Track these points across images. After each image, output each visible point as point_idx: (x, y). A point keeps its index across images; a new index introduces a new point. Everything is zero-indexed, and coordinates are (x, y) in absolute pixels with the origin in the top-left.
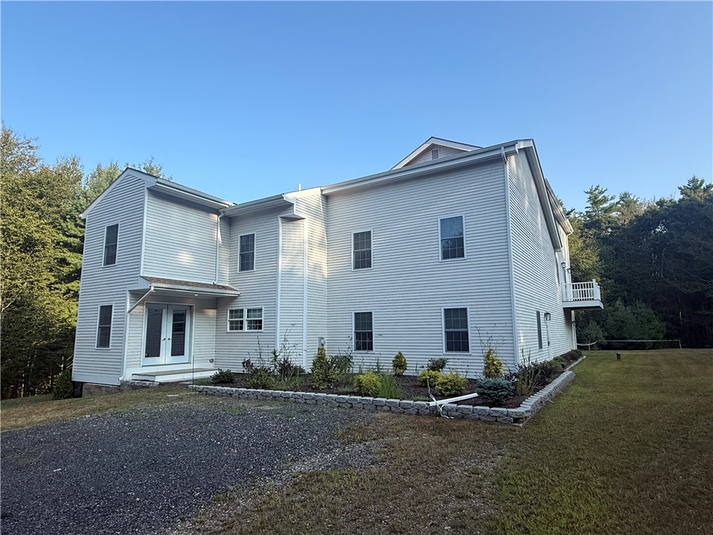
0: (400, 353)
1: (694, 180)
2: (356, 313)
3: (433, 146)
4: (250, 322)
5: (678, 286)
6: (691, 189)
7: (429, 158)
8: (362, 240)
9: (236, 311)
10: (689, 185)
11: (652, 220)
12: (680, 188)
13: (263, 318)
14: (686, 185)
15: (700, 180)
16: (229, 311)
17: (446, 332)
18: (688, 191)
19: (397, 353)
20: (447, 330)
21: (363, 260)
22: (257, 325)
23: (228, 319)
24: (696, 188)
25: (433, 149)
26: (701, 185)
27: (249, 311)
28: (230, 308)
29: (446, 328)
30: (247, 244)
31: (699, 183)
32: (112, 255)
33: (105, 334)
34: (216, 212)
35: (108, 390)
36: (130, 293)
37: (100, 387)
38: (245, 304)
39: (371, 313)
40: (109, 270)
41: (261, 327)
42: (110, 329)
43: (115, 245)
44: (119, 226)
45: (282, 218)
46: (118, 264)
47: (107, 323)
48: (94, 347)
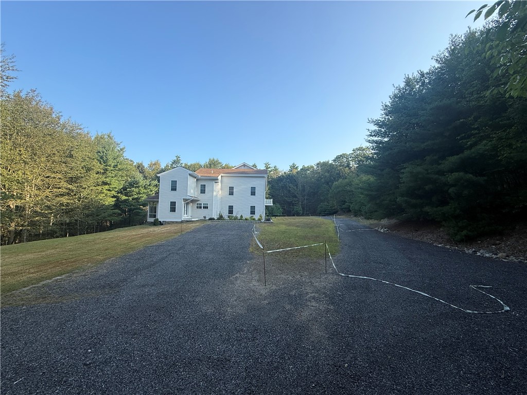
2: (229, 206)
5: (286, 199)
7: (243, 167)
8: (231, 189)
9: (199, 204)
16: (196, 204)
19: (241, 215)
21: (231, 193)
23: (196, 206)
25: (244, 165)
27: (203, 204)
29: (251, 210)
30: (203, 187)
31: (295, 165)
32: (174, 188)
33: (173, 209)
34: (195, 178)
35: (177, 222)
36: (183, 199)
37: (173, 222)
38: (202, 202)
39: (233, 206)
40: (173, 192)
41: (208, 208)
42: (175, 208)
43: (175, 186)
44: (177, 181)
45: (215, 182)
46: (177, 191)
47: (173, 206)
48: (169, 212)
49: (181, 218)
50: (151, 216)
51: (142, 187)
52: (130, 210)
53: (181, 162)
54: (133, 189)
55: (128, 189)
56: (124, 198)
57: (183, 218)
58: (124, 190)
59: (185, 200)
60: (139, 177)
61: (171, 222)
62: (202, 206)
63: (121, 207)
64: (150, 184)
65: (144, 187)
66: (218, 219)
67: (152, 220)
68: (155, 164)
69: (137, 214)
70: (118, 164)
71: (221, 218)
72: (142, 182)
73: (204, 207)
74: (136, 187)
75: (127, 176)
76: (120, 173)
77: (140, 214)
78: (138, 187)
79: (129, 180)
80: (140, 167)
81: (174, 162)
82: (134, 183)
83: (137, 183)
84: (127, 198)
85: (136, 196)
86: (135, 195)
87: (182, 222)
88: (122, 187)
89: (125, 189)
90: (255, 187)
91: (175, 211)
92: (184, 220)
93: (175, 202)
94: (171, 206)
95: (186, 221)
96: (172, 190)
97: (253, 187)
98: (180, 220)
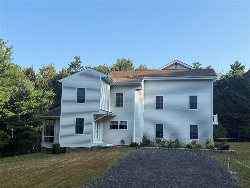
0: (177, 139)
1: (237, 62)
2: (156, 125)
3: (176, 63)
4: (120, 126)
5: (231, 115)
6: (235, 66)
7: (174, 67)
8: (159, 99)
9: (114, 122)
10: (235, 64)
11: (223, 84)
12: (231, 66)
13: (127, 125)
14: (234, 64)
15: (239, 63)
16: (110, 122)
17: (190, 133)
18: (234, 68)
19: (176, 139)
20: (191, 132)
21: (159, 106)
22: (125, 127)
23: (110, 124)
24: (237, 66)
25: (176, 64)
26: (240, 65)
27: (120, 122)
28: (111, 121)
29: (190, 131)
30: (120, 97)
31: (239, 64)
32: (81, 99)
33: (80, 129)
34: (109, 84)
35: (85, 149)
36: (94, 115)
37: (80, 149)
38: (119, 119)
39: (162, 125)
40: (81, 105)
41: (126, 128)
42: (83, 127)
43: (83, 96)
44: (86, 89)
45: (136, 89)
46: (86, 103)
47: (80, 125)
48: (73, 134)
49: (91, 142)
50: (46, 140)
51: (34, 100)
52: (17, 132)
53: (82, 65)
54: (22, 102)
55: (16, 103)
56: (10, 114)
57: (94, 142)
58: (10, 104)
59: (96, 116)
60: (30, 86)
61: (77, 148)
62: (119, 125)
63: (7, 126)
64: (43, 96)
65: (36, 99)
66: (142, 145)
67: (49, 145)
68: (48, 69)
69: (27, 137)
70: (5, 68)
71: (146, 143)
72: (34, 93)
73: (122, 127)
74: (26, 100)
75: (14, 84)
76: (8, 80)
77: (30, 137)
78: (28, 99)
79: (18, 90)
80: (29, 73)
81: (73, 65)
82: (24, 95)
83: (27, 93)
84: (14, 114)
85: (26, 112)
86: (25, 110)
87: (93, 149)
88: (8, 99)
89: (12, 102)
90: (196, 96)
91: (82, 132)
92: (96, 146)
93: (83, 119)
94: (78, 125)
95: (97, 147)
96: (79, 102)
97: (193, 96)
98: (90, 146)
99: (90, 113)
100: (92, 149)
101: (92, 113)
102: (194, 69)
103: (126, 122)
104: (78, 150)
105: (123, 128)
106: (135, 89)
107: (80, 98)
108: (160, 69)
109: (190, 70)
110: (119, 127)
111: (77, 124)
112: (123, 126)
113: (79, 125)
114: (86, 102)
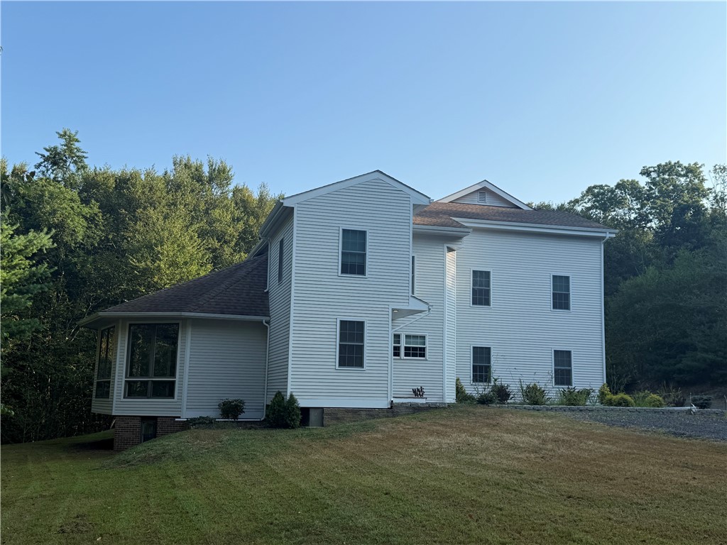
3: (484, 189)
4: (406, 348)
8: (480, 279)
13: (427, 346)
20: (555, 368)
21: (481, 298)
22: (421, 352)
27: (407, 337)
32: (354, 264)
33: (350, 352)
35: (371, 414)
36: (393, 311)
39: (489, 349)
40: (353, 280)
41: (423, 355)
42: (361, 348)
43: (359, 254)
44: (368, 234)
45: (448, 247)
46: (369, 276)
47: (353, 341)
48: (334, 367)
49: (387, 392)
61: (347, 410)
62: (403, 344)
73: (410, 352)
90: (567, 278)
91: (359, 363)
92: (402, 403)
93: (361, 324)
94: (346, 341)
95: (407, 407)
96: (346, 273)
97: (559, 276)
98: (384, 404)
99: (383, 306)
100: (393, 412)
101: (387, 307)
102: (526, 208)
103: (423, 337)
104: (350, 415)
105: (415, 355)
106: (446, 245)
107: (350, 260)
108: (446, 201)
109: (519, 210)
110: (402, 352)
111: (343, 337)
112: (415, 349)
113: (349, 341)
114: (369, 273)
